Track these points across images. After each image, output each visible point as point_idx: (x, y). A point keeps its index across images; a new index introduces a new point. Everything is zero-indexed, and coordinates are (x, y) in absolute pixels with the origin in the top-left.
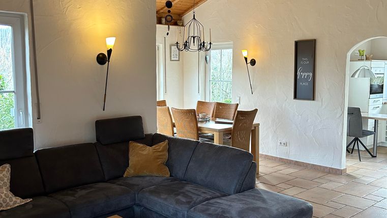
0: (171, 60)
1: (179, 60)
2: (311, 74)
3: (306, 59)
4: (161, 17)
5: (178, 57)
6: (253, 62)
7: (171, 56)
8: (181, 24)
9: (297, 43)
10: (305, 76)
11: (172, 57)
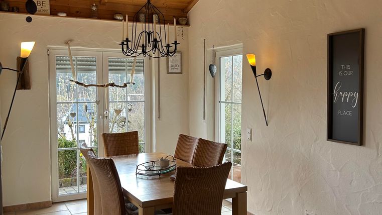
0: (168, 73)
1: (181, 73)
2: (357, 96)
3: (348, 67)
4: (153, 14)
5: (179, 68)
6: (268, 74)
7: (168, 67)
8: (184, 22)
9: (332, 38)
10: (346, 98)
11: (170, 68)
